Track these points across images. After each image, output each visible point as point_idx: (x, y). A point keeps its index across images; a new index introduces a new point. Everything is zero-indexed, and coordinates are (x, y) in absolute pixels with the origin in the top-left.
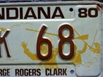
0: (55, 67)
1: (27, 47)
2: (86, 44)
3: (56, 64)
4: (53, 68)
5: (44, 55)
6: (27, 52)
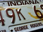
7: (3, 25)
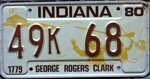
0: (102, 63)
1: (77, 44)
2: (132, 41)
3: (103, 60)
4: (100, 64)
5: (93, 52)
6: (76, 48)
7: (20, 57)
